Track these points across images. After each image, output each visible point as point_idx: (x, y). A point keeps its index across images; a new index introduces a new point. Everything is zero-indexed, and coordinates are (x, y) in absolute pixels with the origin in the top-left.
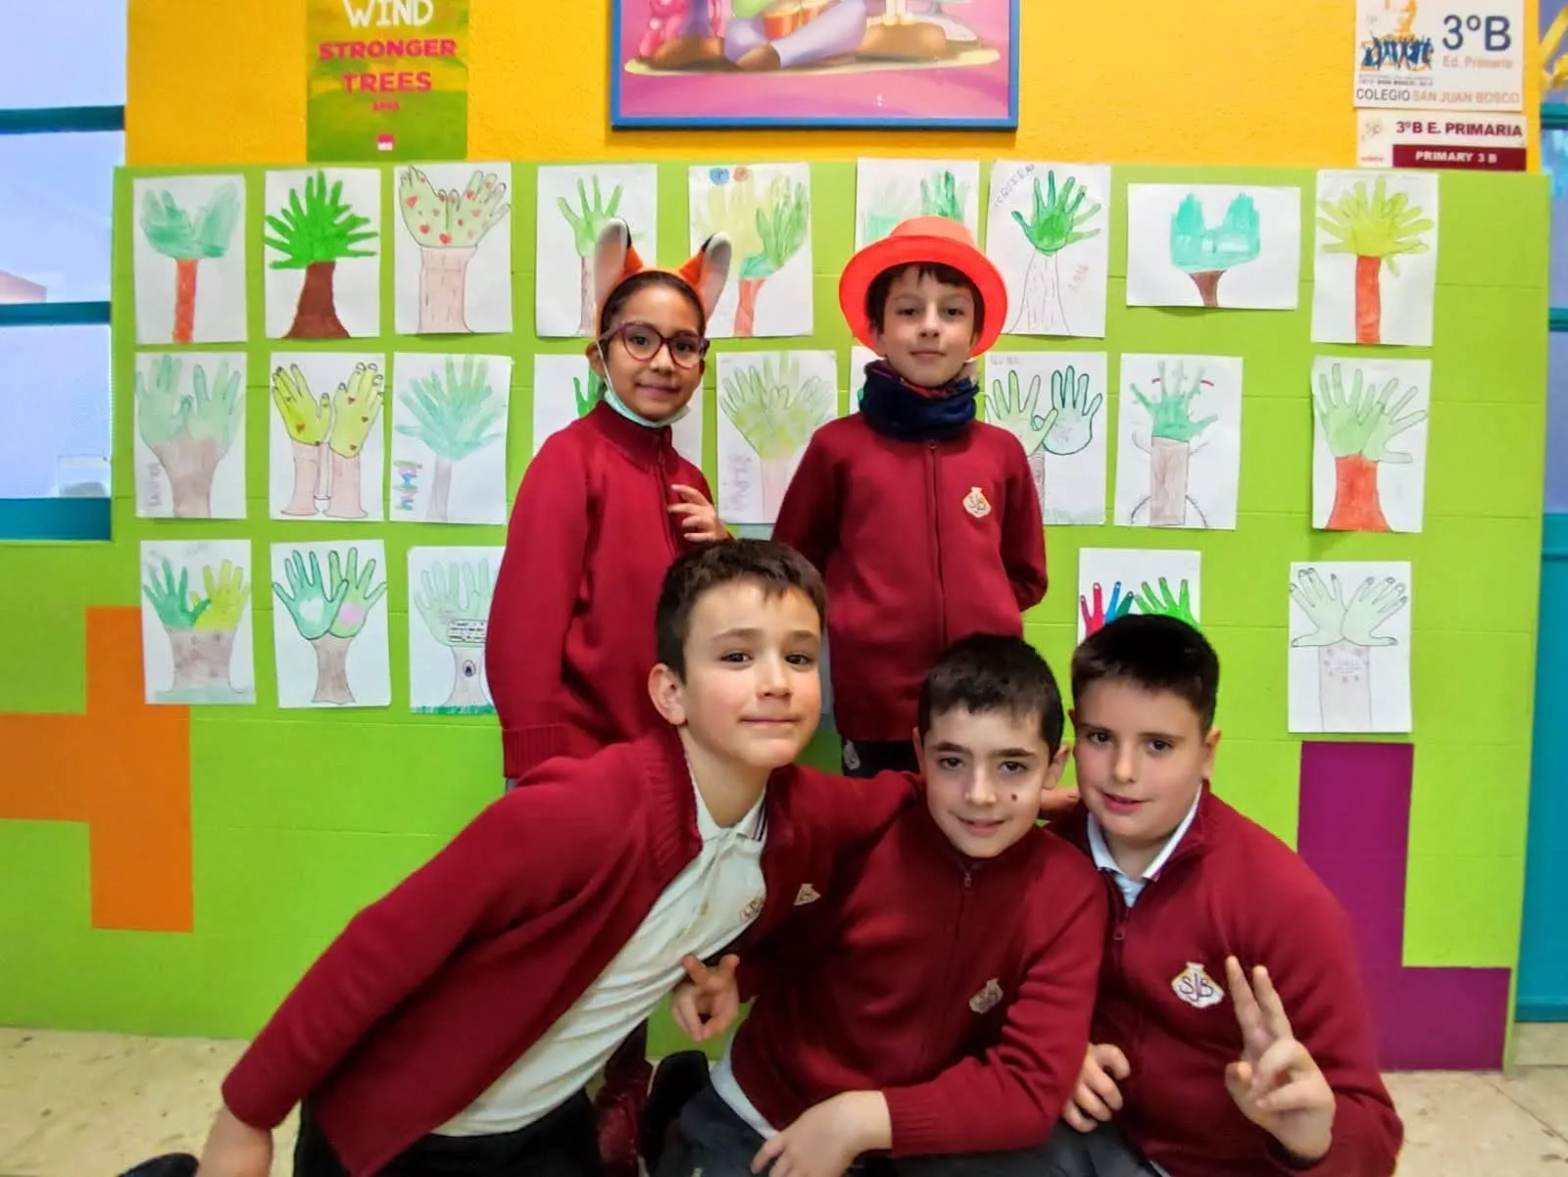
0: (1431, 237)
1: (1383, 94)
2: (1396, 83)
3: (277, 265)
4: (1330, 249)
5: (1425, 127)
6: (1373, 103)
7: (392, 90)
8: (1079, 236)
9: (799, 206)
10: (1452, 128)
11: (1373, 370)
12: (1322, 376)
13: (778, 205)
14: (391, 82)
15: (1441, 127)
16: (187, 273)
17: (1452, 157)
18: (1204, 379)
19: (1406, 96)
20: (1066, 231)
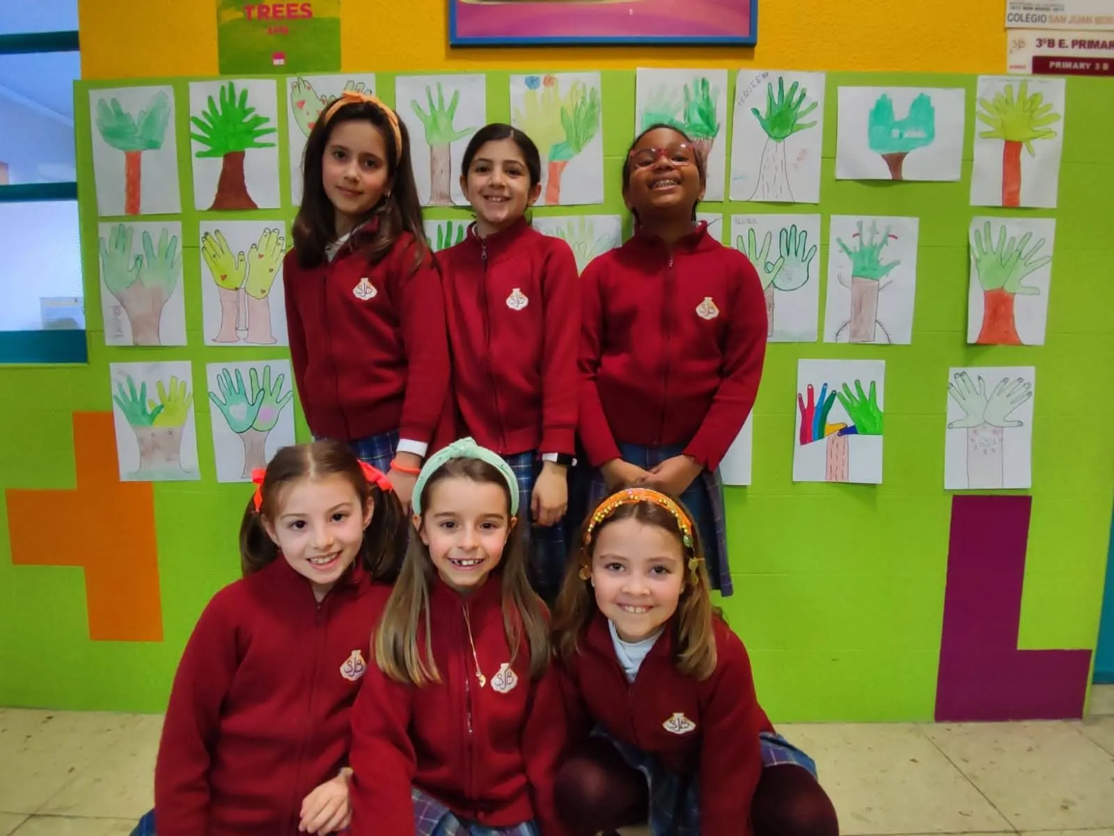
0: (1059, 126)
1: (1027, 18)
2: (1036, 9)
3: (200, 155)
4: (986, 136)
5: (1057, 43)
6: (1020, 24)
7: (282, 18)
8: (801, 127)
9: (593, 106)
10: (1077, 44)
11: (1014, 226)
12: (977, 231)
13: (577, 104)
14: (281, 11)
15: (1068, 43)
16: (134, 162)
17: (1076, 66)
18: (891, 233)
19: (1043, 19)
20: (791, 123)
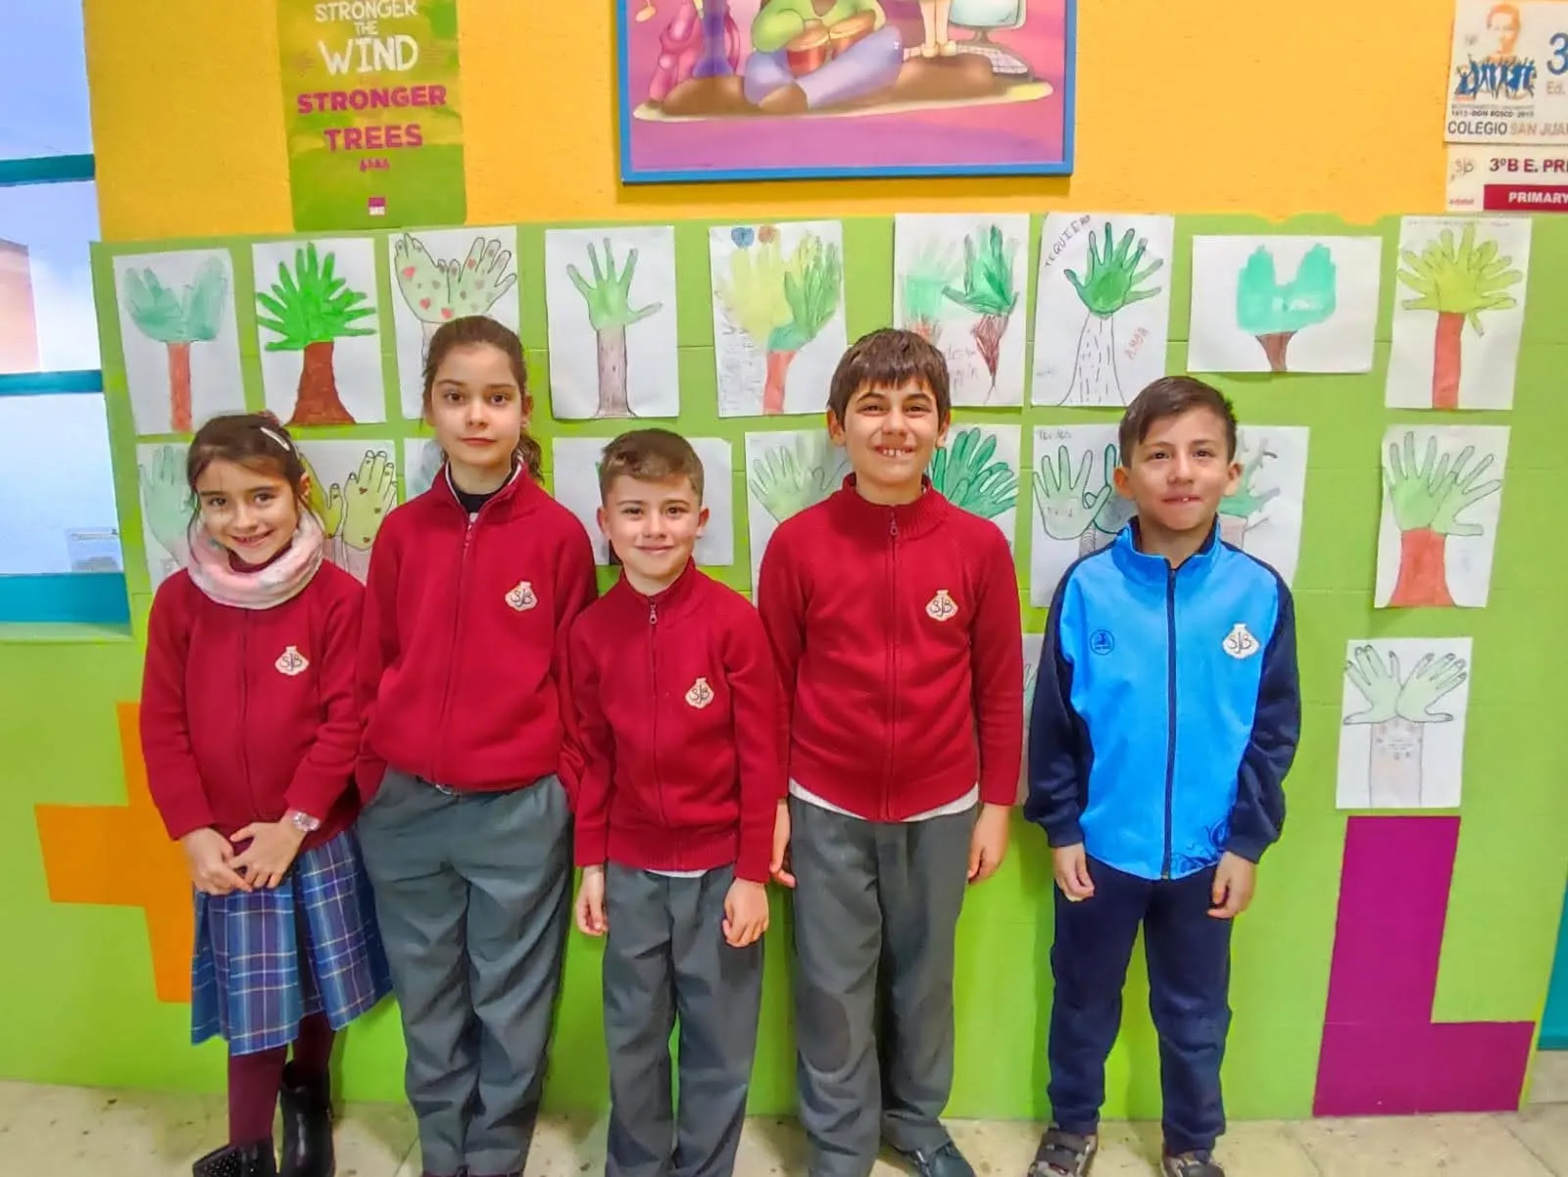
0: (1519, 291)
1: (1477, 128)
2: (1492, 114)
3: (272, 347)
4: (1409, 305)
5: (1521, 165)
6: (1465, 138)
7: (380, 146)
8: (1138, 296)
9: (831, 269)
10: (1550, 166)
11: (1449, 438)
12: (1394, 446)
13: (808, 267)
14: (378, 138)
15: (1538, 164)
16: (180, 359)
17: (1548, 198)
18: (1268, 450)
19: (1503, 128)
20: (1123, 290)
